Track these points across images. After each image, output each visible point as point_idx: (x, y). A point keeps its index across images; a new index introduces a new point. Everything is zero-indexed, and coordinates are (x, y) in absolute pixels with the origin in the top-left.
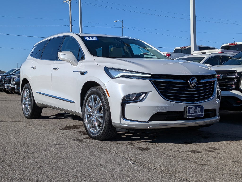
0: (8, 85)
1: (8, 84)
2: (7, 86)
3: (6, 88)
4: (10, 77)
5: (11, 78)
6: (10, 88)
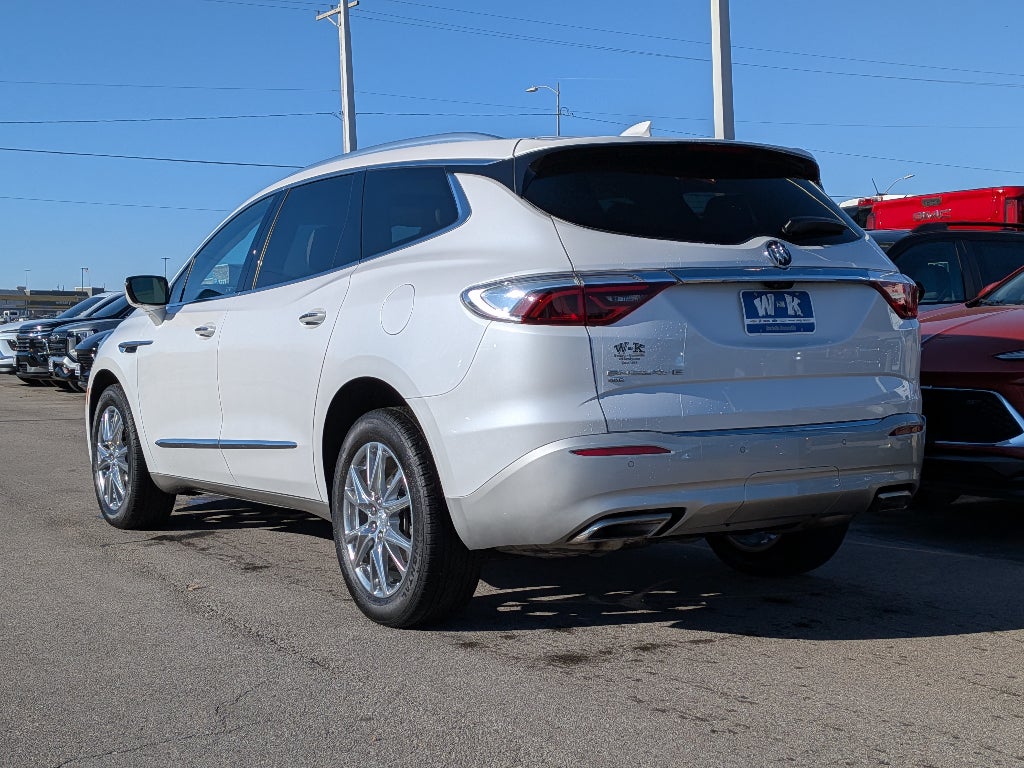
0: (57, 359)
1: (60, 356)
2: (56, 365)
3: (51, 373)
4: (65, 331)
5: (70, 335)
6: (66, 371)
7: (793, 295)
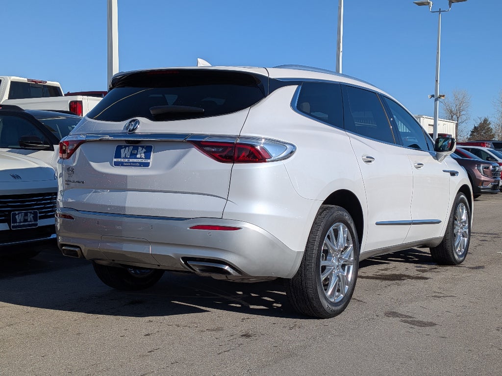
7: (143, 147)
